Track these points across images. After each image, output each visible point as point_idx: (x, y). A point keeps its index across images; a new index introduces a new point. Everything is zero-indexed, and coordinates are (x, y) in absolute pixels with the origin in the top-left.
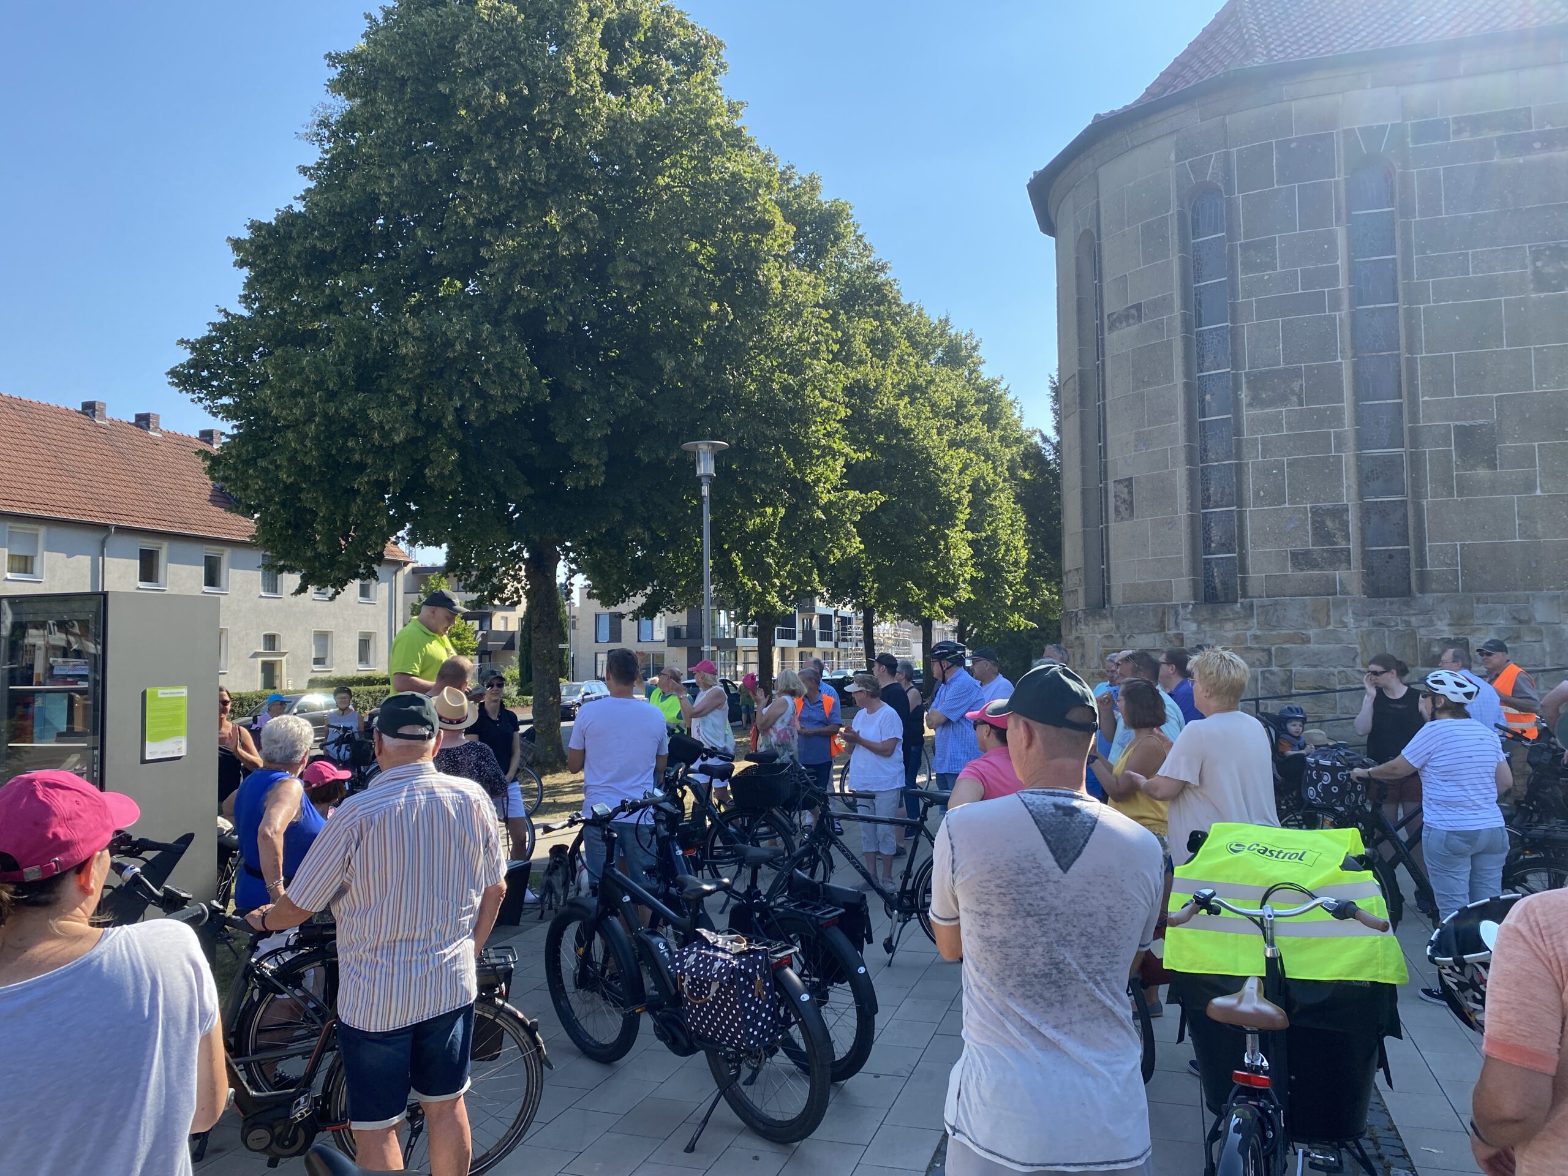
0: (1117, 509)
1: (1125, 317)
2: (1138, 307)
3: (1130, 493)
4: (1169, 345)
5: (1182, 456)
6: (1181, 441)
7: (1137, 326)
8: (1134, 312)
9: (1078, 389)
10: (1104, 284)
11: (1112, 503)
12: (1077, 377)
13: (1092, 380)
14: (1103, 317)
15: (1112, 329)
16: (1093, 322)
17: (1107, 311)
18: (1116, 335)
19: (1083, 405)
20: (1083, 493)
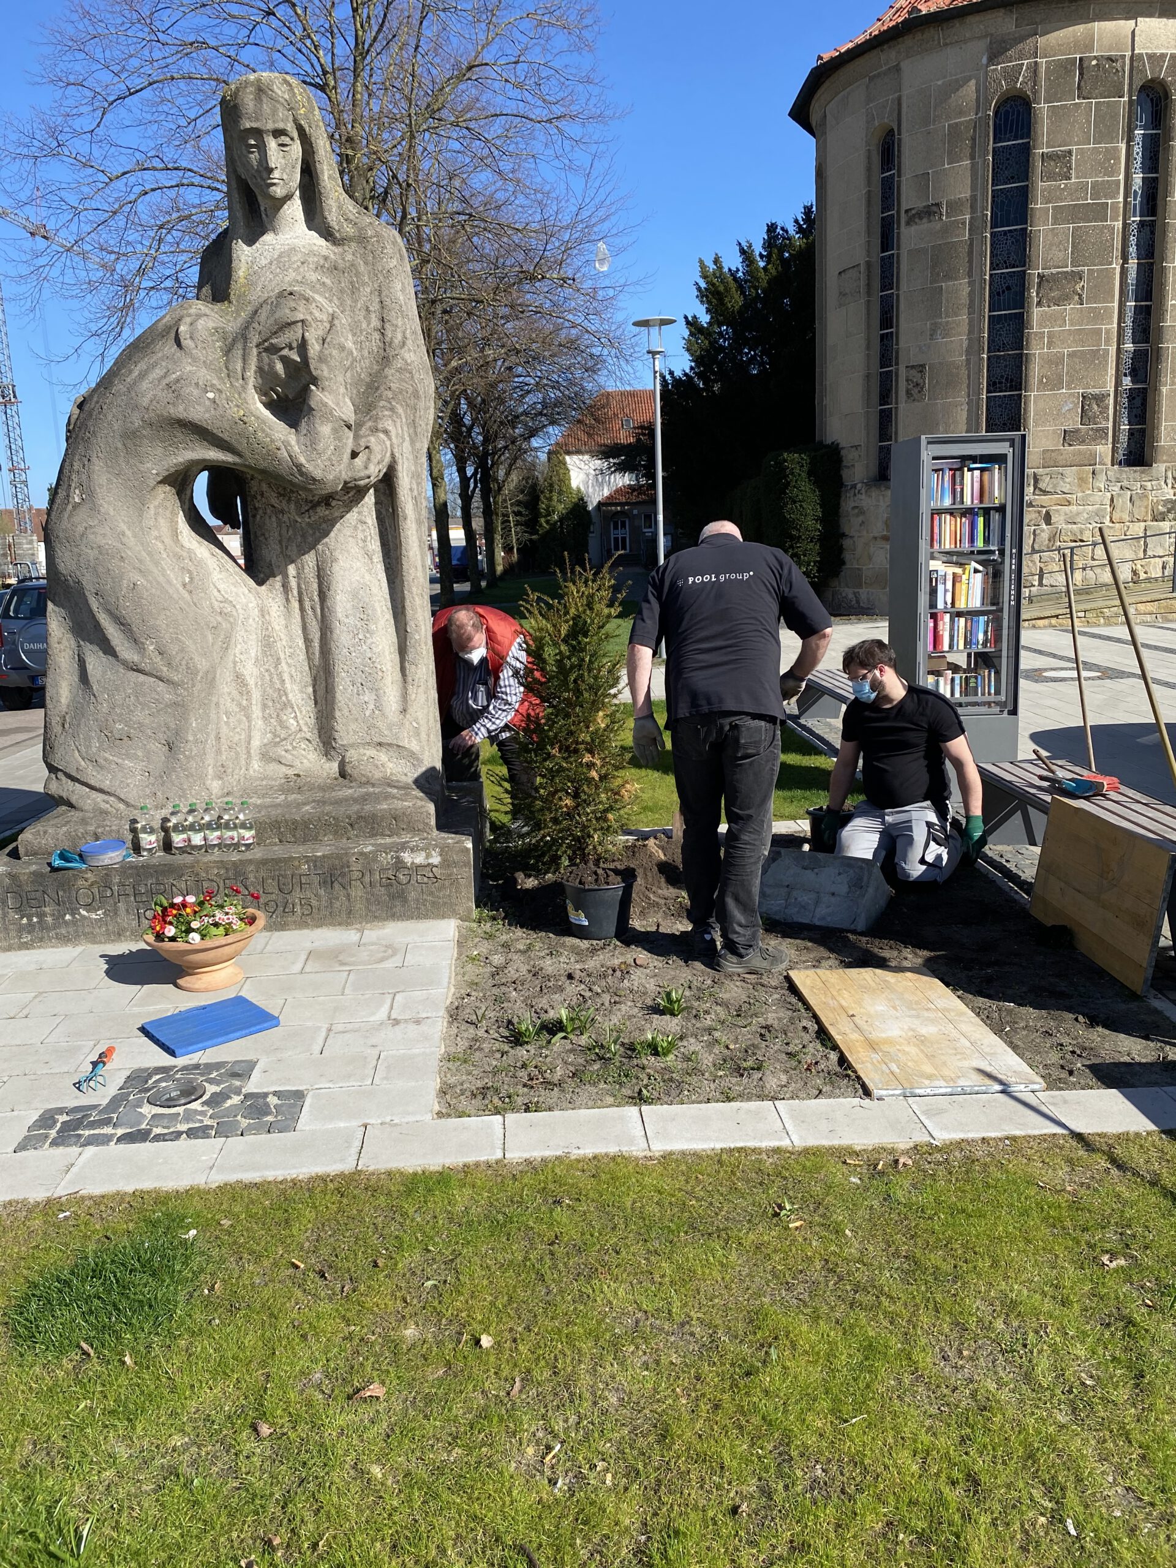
0: (908, 392)
1: (924, 214)
2: (941, 205)
3: (924, 377)
4: (970, 242)
7: (940, 222)
8: (936, 209)
9: (863, 277)
10: (903, 179)
11: (903, 385)
12: (862, 268)
13: (877, 271)
14: (898, 212)
15: (908, 223)
16: (878, 215)
17: (904, 206)
18: (913, 229)
19: (869, 293)
20: (868, 376)
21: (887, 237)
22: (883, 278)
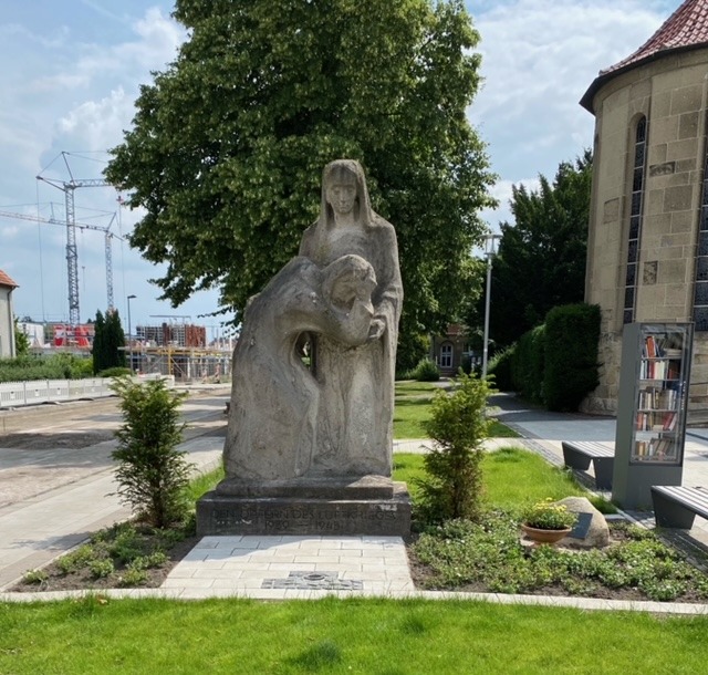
0: (645, 278)
1: (663, 169)
2: (673, 164)
3: (656, 269)
4: (690, 188)
5: (691, 251)
6: (692, 243)
7: (672, 175)
8: (669, 166)
9: (620, 206)
10: (650, 147)
11: (641, 274)
12: (620, 201)
13: (630, 203)
14: (646, 167)
15: (651, 175)
16: (632, 169)
17: (649, 164)
18: (654, 178)
19: (623, 217)
20: (620, 267)
21: (638, 183)
22: (633, 207)
